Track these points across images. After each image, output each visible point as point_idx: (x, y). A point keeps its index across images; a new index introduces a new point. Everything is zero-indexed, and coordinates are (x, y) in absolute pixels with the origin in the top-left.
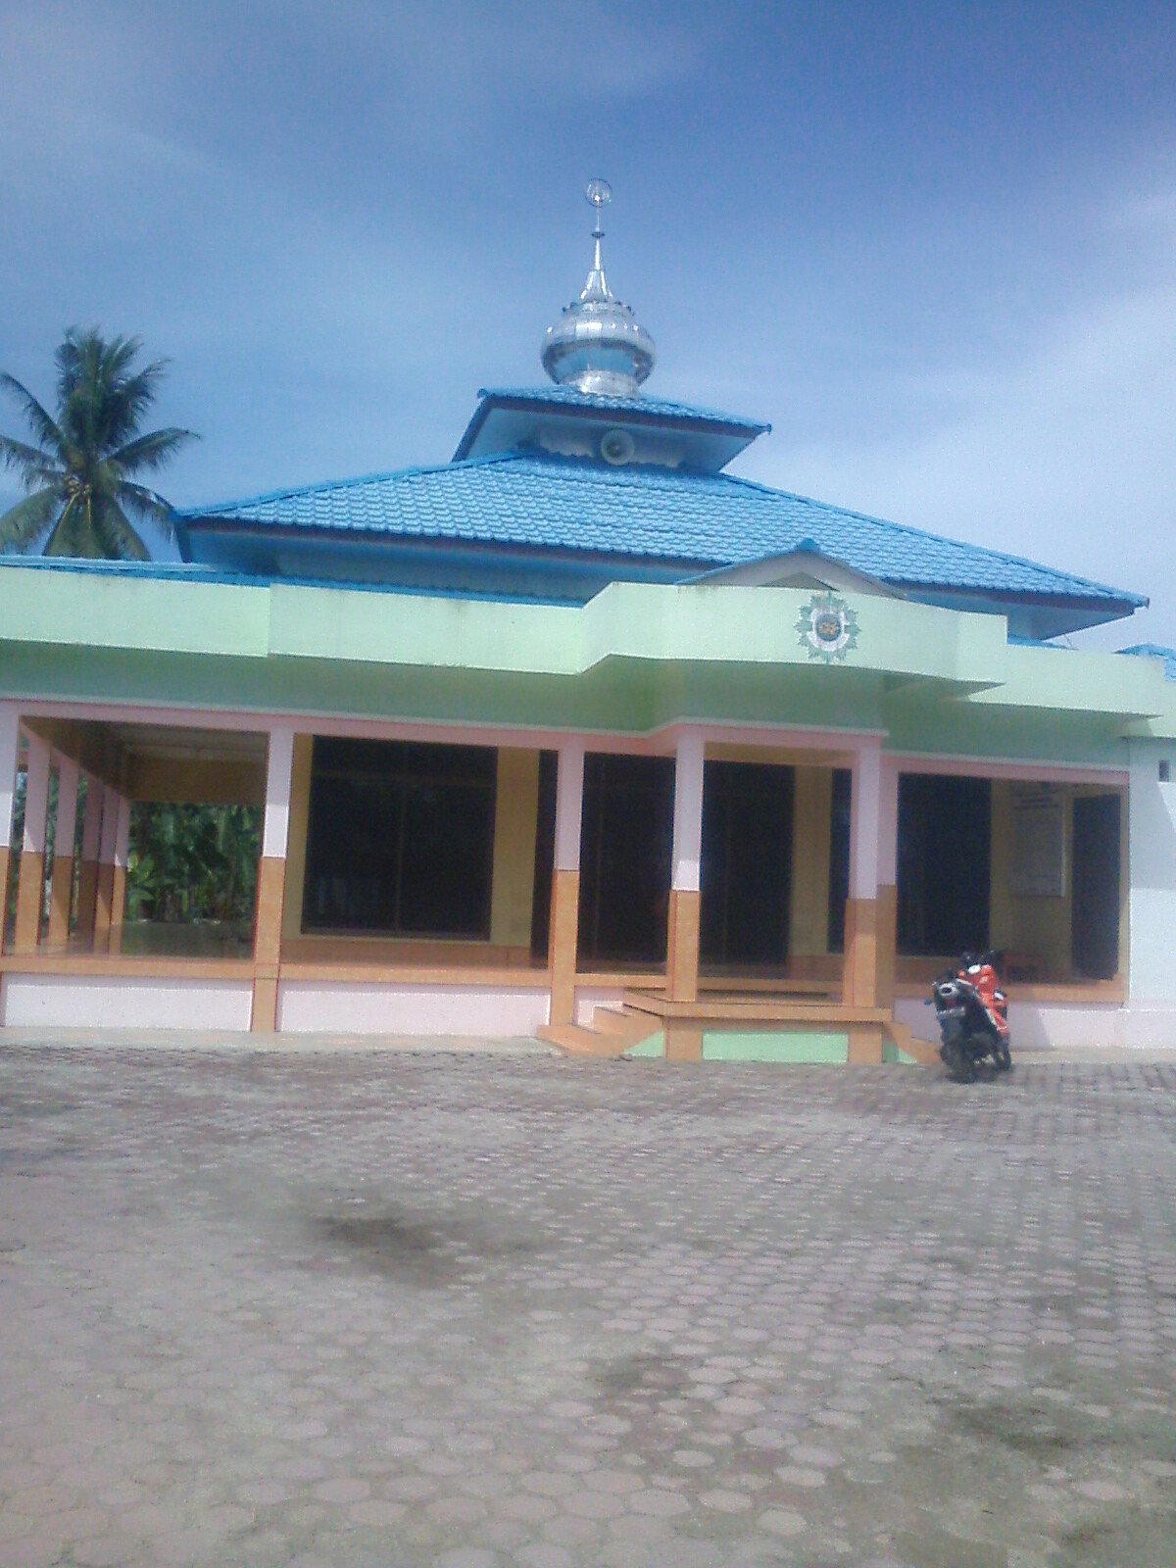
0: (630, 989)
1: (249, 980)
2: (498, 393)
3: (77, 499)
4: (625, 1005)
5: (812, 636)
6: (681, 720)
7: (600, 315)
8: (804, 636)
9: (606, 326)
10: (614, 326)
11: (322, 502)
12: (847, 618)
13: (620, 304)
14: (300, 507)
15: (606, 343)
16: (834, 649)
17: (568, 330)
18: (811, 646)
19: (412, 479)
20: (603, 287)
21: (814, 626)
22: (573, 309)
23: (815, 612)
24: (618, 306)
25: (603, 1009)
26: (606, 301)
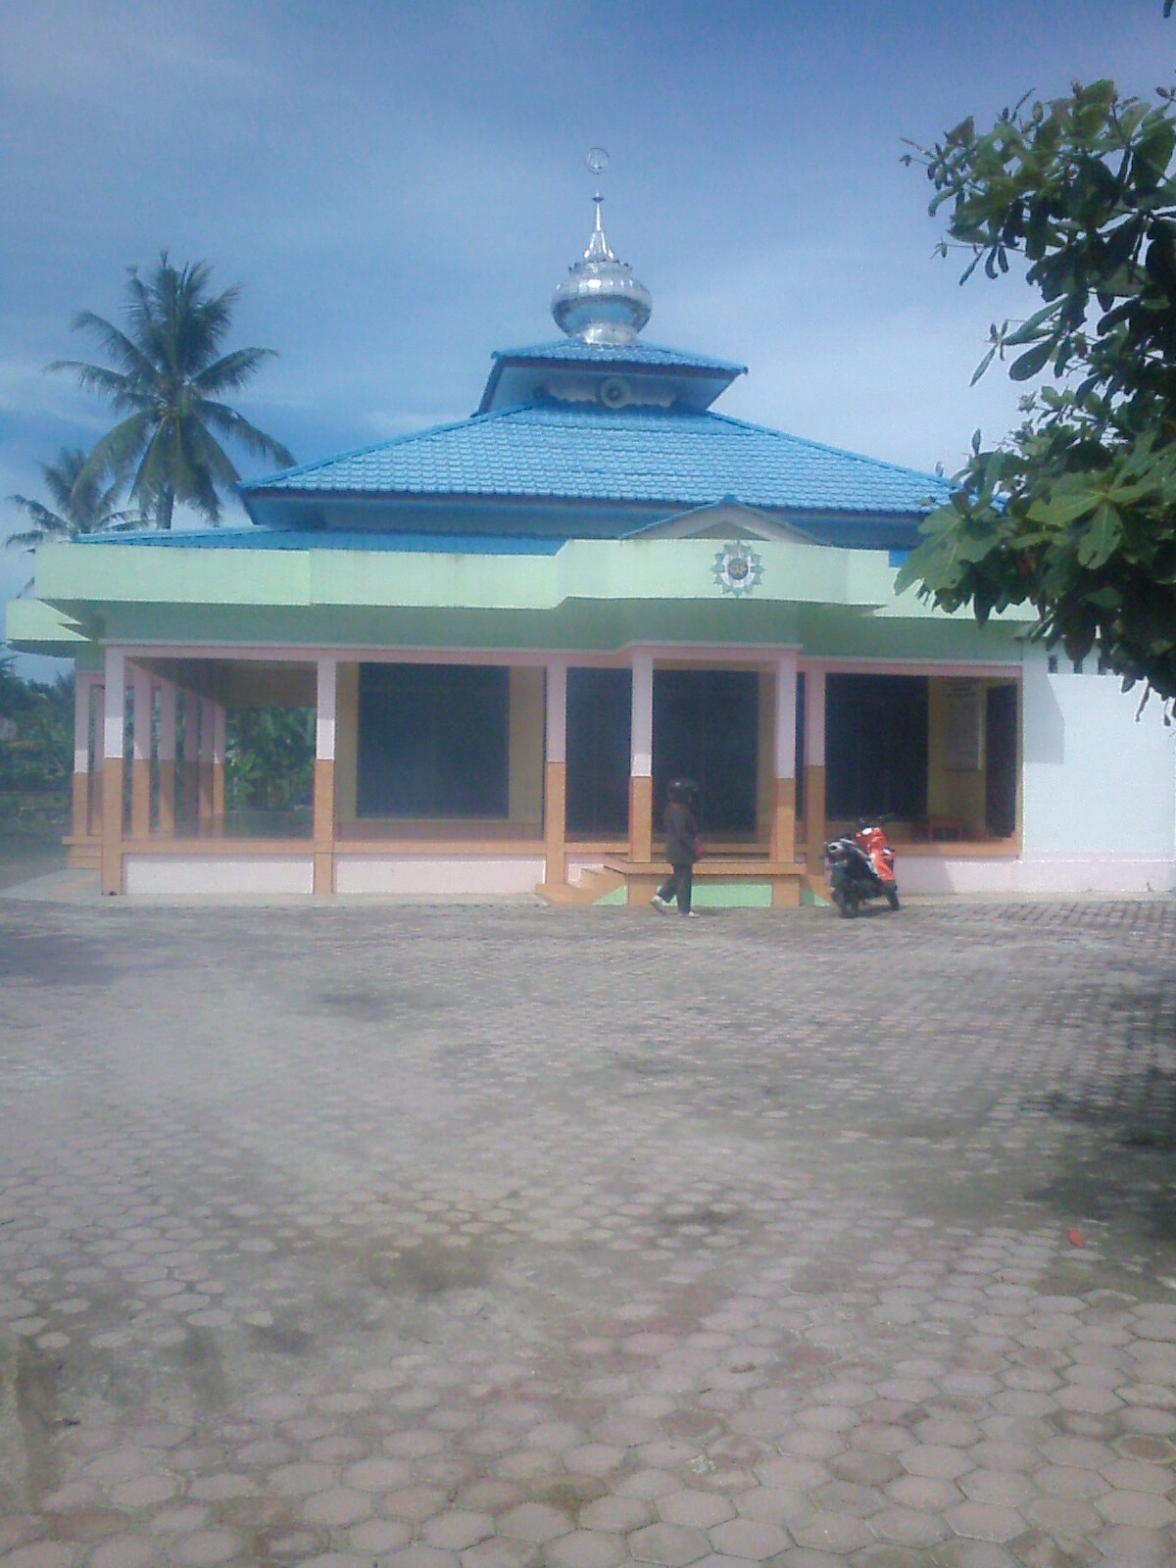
0: (609, 854)
1: (311, 855)
2: (509, 354)
3: (167, 422)
4: (605, 867)
5: (725, 576)
6: (634, 643)
7: (601, 275)
8: (719, 577)
9: (604, 284)
10: (612, 283)
11: (357, 466)
12: (752, 561)
13: (618, 262)
14: (338, 472)
15: (603, 298)
16: (742, 586)
17: (572, 290)
18: (724, 584)
19: (434, 437)
20: (604, 246)
21: (726, 569)
22: (577, 269)
23: (727, 556)
24: (617, 264)
25: (586, 870)
26: (604, 260)
